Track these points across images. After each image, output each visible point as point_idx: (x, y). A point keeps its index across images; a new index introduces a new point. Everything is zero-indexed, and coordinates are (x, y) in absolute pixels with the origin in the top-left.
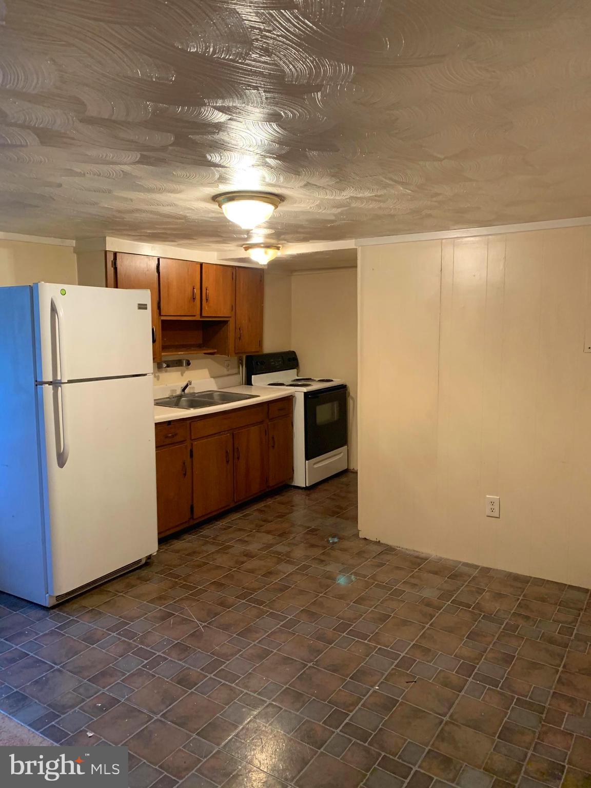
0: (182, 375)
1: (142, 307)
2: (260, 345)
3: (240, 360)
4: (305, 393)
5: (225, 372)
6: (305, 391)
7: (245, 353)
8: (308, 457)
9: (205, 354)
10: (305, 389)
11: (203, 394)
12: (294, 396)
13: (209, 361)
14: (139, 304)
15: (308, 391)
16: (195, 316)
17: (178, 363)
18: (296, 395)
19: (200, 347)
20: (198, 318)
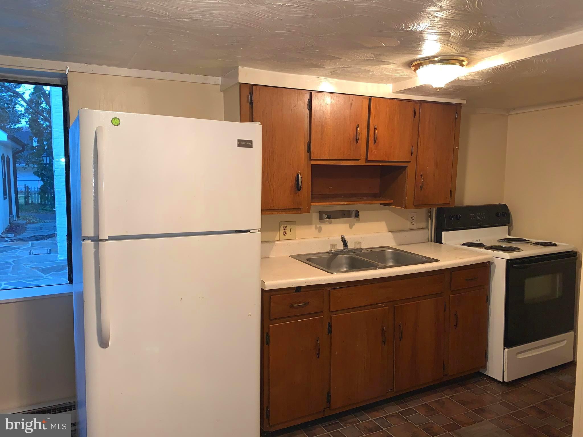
0: (351, 227)
1: (245, 144)
2: (451, 196)
3: (430, 213)
4: (508, 262)
5: (408, 225)
6: (508, 258)
7: (434, 205)
8: (509, 343)
9: (381, 204)
10: (508, 256)
11: (373, 250)
12: (493, 263)
13: (387, 212)
14: (239, 141)
15: (513, 258)
16: (358, 160)
17: (345, 215)
18: (495, 262)
19: (374, 196)
20: (362, 163)
